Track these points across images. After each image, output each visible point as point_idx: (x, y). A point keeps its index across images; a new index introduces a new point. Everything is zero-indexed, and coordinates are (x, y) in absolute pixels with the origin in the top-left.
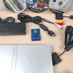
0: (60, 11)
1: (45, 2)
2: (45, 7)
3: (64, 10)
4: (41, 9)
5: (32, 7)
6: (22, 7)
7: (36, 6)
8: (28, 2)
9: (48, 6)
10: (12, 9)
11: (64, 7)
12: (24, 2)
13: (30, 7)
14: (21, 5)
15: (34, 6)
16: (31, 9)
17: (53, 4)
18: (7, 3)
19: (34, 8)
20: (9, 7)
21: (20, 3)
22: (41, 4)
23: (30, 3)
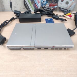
0: (67, 10)
1: (55, 2)
2: (56, 7)
3: (71, 9)
4: (52, 8)
5: (45, 6)
6: (37, 7)
7: (48, 5)
8: (43, 2)
9: (58, 5)
10: (29, 8)
11: (70, 7)
12: (39, 2)
13: (43, 6)
14: (37, 4)
15: (47, 5)
16: (44, 8)
17: (61, 4)
18: (26, 3)
19: (46, 7)
20: (27, 6)
21: (36, 3)
22: (52, 4)
23: (44, 3)
